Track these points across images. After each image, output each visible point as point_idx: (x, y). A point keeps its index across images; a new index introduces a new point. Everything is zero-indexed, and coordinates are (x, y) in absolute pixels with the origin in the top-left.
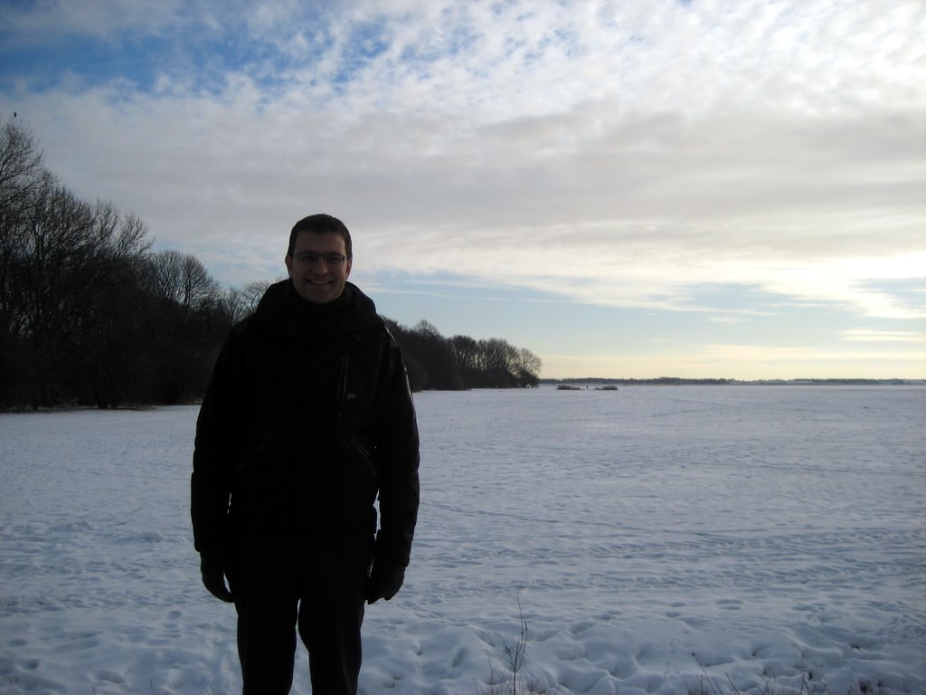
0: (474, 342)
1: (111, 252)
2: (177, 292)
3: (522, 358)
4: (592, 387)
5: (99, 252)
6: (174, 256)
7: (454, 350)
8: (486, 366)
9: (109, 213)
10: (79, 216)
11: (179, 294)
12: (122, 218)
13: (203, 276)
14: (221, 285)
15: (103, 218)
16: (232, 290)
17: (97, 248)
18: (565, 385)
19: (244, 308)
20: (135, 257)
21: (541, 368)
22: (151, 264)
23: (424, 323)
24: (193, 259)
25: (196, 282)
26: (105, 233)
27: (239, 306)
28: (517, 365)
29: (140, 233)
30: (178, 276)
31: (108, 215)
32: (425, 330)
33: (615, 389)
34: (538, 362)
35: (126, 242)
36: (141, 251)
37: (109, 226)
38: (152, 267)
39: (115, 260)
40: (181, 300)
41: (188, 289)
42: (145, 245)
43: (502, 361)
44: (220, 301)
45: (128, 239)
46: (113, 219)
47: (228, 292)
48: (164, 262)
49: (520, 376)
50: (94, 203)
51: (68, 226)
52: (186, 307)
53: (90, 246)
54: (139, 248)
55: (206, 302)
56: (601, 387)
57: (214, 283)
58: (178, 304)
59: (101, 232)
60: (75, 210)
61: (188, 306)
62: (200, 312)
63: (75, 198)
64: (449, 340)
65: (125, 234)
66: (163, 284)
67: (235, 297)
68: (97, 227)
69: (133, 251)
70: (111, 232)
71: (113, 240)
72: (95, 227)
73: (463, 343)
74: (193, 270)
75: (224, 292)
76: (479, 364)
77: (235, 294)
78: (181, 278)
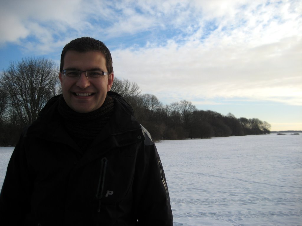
0: (247, 120)
1: (128, 95)
2: (149, 107)
3: (264, 124)
4: (290, 134)
5: (125, 95)
6: (148, 95)
7: (240, 122)
8: (251, 127)
9: (127, 83)
10: (118, 85)
11: (150, 107)
12: (131, 84)
13: (157, 101)
14: (163, 104)
15: (125, 85)
16: (166, 105)
17: (124, 94)
18: (280, 133)
19: (171, 111)
20: (136, 96)
21: (271, 127)
22: (141, 98)
23: (230, 114)
24: (154, 96)
25: (155, 103)
26: (126, 89)
27: (169, 110)
28: (262, 127)
29: (137, 89)
30: (149, 101)
31: (127, 84)
32: (230, 116)
33: (298, 134)
34: (270, 126)
35: (133, 91)
36: (138, 94)
37: (127, 87)
38: (141, 99)
39: (130, 98)
40: (151, 109)
41: (153, 106)
42: (138, 92)
43: (257, 125)
44: (163, 109)
45: (134, 91)
46: (129, 85)
47: (165, 106)
48: (145, 97)
49: (263, 130)
50: (122, 80)
51: (115, 88)
52: (152, 111)
53: (122, 93)
54: (137, 93)
55: (158, 109)
56: (293, 133)
57: (161, 103)
58: (149, 110)
59: (125, 89)
60: (117, 83)
61: (153, 111)
62: (157, 113)
63: (117, 79)
64: (239, 119)
65: (133, 89)
66: (145, 104)
67: (168, 108)
68: (124, 87)
69: (135, 94)
70: (128, 89)
71: (129, 91)
72: (123, 87)
73: (244, 120)
74: (154, 99)
75: (164, 106)
76: (249, 127)
77: (167, 106)
78: (150, 102)
